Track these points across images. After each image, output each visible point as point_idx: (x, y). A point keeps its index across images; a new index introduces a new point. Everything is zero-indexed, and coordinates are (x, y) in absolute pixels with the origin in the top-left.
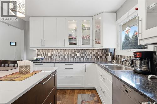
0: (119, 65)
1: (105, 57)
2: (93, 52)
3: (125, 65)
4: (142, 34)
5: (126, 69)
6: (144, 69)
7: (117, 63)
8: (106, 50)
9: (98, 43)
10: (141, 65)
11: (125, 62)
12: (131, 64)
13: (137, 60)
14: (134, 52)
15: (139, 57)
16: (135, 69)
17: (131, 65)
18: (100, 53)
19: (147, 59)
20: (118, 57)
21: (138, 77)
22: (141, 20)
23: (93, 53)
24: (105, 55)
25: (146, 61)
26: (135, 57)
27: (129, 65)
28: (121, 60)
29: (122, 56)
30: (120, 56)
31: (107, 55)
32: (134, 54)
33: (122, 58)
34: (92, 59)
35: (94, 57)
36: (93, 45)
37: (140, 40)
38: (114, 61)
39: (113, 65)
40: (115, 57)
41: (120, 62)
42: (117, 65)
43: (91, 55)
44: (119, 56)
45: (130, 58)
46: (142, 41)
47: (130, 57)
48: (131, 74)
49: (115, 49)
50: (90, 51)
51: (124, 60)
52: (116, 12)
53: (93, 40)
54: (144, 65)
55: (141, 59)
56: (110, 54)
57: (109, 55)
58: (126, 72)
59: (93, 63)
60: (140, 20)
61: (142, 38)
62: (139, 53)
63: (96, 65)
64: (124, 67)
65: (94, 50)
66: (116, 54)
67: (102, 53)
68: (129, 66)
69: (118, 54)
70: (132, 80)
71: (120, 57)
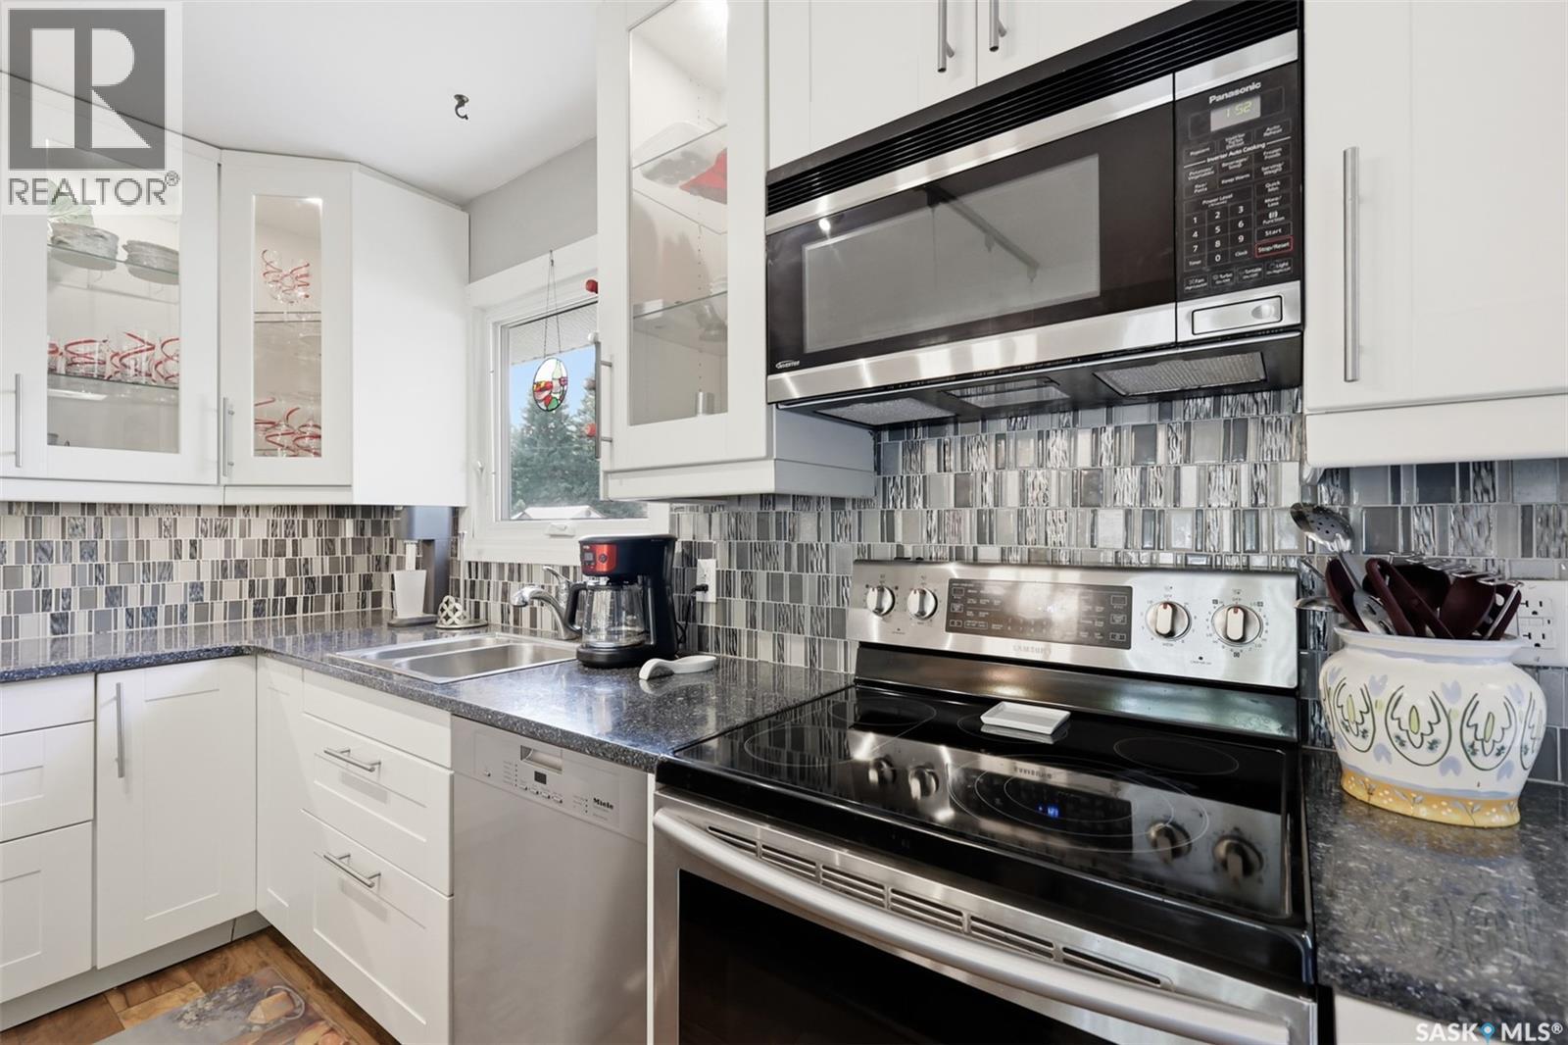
0: (489, 641)
1: (367, 582)
2: (222, 531)
3: (534, 633)
4: (615, 443)
5: (538, 656)
6: (628, 635)
7: (478, 623)
8: (375, 518)
9: (287, 440)
10: (615, 616)
11: (533, 612)
12: (571, 619)
13: (597, 588)
14: (583, 543)
15: (603, 567)
16: (588, 647)
17: (565, 625)
18: (310, 547)
19: (639, 578)
20: (487, 575)
21: (605, 689)
22: (610, 365)
23: (213, 549)
24: (362, 564)
25: (637, 588)
26: (588, 569)
27: (556, 628)
28: (505, 594)
29: (515, 571)
30: (501, 565)
31: (381, 564)
32: (583, 552)
33: (514, 585)
34: (203, 613)
35: (233, 590)
36: (224, 464)
37: (607, 473)
38: (456, 609)
39: (448, 647)
40: (463, 575)
41: (495, 617)
42: (475, 643)
43: (184, 572)
44: (494, 571)
45: (563, 579)
46: (617, 481)
47: (565, 570)
48: (569, 677)
49: (456, 512)
50: (165, 530)
51: (527, 592)
52: (465, 204)
53: (225, 412)
54: (628, 614)
55: (616, 581)
56: (411, 553)
57: (401, 566)
58: (537, 673)
59: (238, 652)
60: (606, 364)
61: (617, 467)
62: (604, 550)
63: (270, 667)
64: (526, 647)
65: (229, 510)
66: (468, 552)
67: (328, 548)
68: (556, 637)
69: (480, 552)
70: (570, 704)
71: (501, 577)
